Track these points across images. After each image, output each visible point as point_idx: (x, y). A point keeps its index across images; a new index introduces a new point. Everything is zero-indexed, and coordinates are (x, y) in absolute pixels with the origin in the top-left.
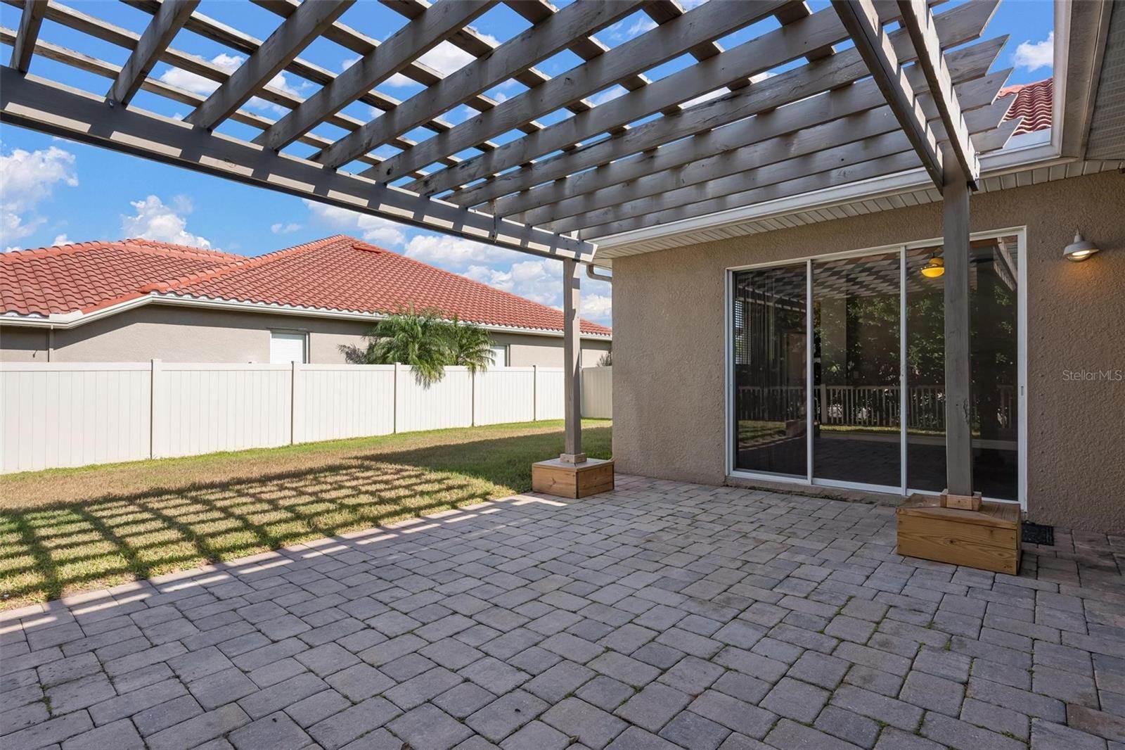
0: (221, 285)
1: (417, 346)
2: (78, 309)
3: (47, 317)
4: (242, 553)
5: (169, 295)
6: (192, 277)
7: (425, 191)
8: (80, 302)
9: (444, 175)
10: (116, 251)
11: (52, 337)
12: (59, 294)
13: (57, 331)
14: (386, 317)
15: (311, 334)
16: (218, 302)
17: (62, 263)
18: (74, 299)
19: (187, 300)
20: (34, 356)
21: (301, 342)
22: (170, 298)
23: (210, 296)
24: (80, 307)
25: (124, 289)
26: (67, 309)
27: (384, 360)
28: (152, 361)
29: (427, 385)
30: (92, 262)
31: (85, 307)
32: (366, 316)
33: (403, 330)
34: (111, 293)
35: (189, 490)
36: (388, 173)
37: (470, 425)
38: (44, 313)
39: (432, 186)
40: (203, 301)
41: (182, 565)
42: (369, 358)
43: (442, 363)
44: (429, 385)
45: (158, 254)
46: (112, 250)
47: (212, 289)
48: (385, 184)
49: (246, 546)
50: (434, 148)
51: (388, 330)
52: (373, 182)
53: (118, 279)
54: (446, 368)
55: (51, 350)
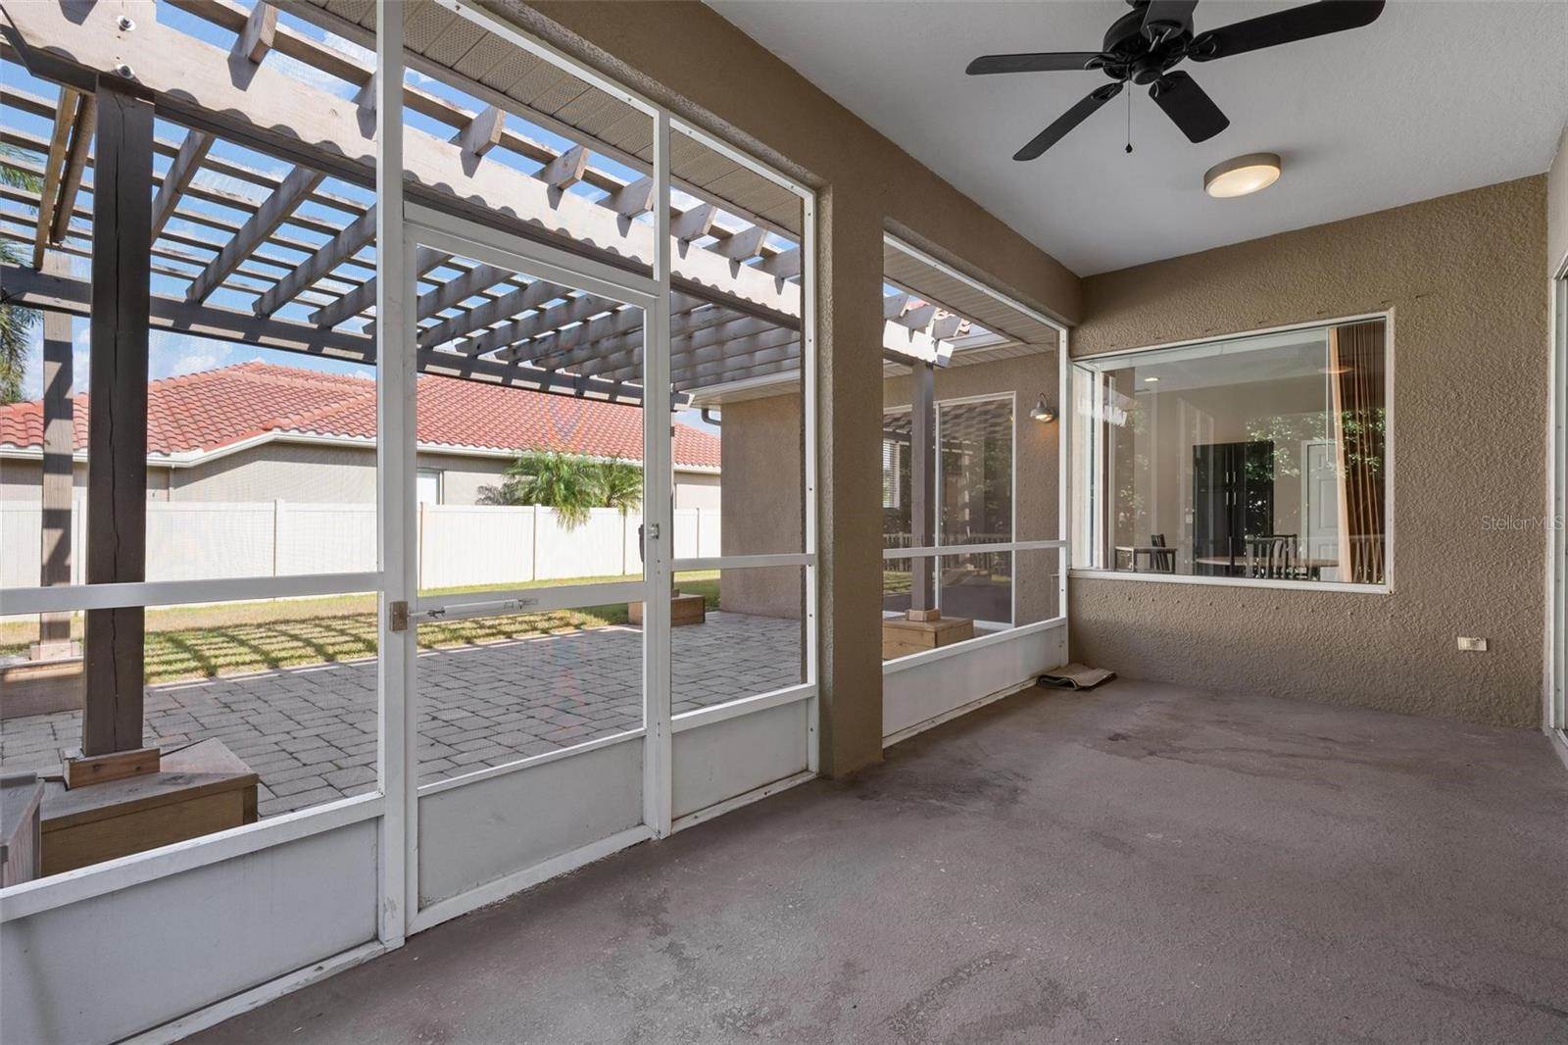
0: (348, 420)
1: (562, 486)
2: (198, 446)
3: (168, 455)
4: (356, 656)
5: (292, 432)
6: (316, 412)
7: (512, 358)
8: (201, 439)
9: (528, 347)
10: (233, 381)
11: (172, 476)
12: (177, 431)
13: (178, 470)
14: (528, 454)
15: (445, 472)
16: (344, 439)
17: (178, 397)
18: (194, 436)
19: (311, 437)
20: (153, 495)
21: (434, 481)
22: (294, 435)
23: (335, 432)
24: (201, 445)
25: (244, 424)
26: (187, 446)
27: (526, 501)
28: (276, 502)
29: (570, 528)
30: (209, 395)
31: (206, 444)
32: (505, 452)
33: (547, 468)
34: (231, 429)
35: (314, 619)
36: (478, 347)
37: (621, 573)
38: (166, 451)
39: (519, 355)
40: (328, 438)
41: (308, 660)
42: (508, 498)
43: (587, 504)
44: (573, 527)
45: (279, 383)
46: (229, 380)
47: (338, 425)
48: (477, 356)
49: (360, 651)
50: (509, 333)
51: (530, 467)
52: (465, 355)
53: (237, 413)
54: (591, 509)
55: (171, 489)
